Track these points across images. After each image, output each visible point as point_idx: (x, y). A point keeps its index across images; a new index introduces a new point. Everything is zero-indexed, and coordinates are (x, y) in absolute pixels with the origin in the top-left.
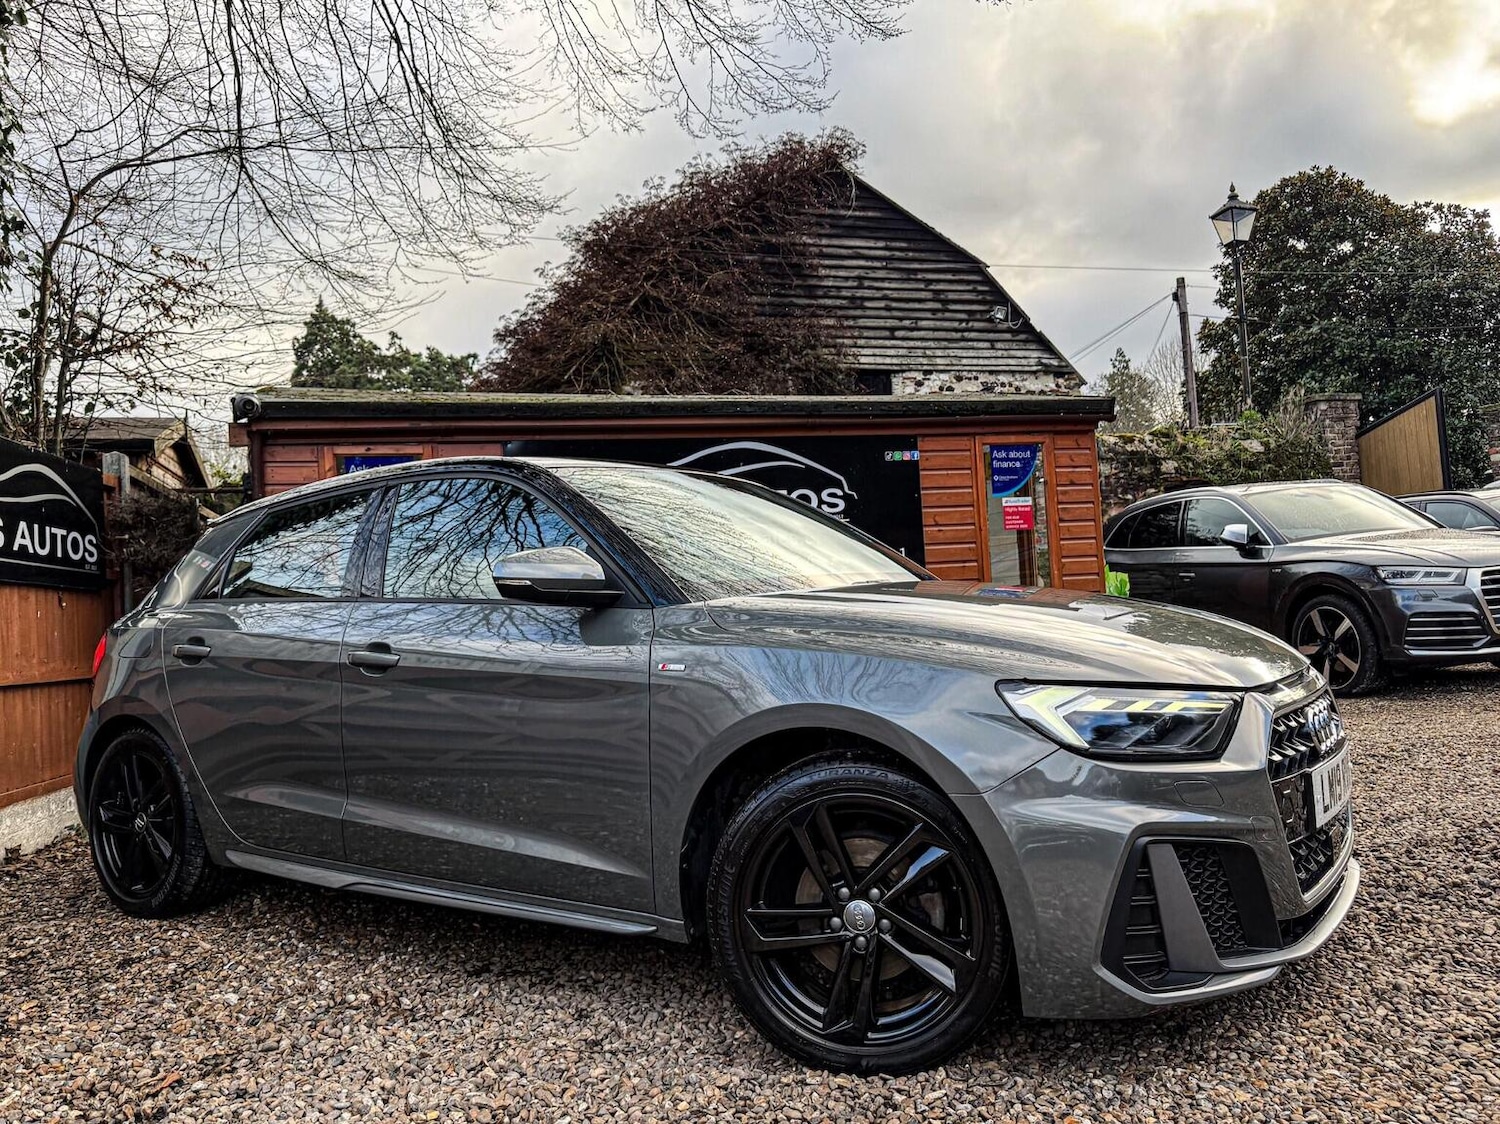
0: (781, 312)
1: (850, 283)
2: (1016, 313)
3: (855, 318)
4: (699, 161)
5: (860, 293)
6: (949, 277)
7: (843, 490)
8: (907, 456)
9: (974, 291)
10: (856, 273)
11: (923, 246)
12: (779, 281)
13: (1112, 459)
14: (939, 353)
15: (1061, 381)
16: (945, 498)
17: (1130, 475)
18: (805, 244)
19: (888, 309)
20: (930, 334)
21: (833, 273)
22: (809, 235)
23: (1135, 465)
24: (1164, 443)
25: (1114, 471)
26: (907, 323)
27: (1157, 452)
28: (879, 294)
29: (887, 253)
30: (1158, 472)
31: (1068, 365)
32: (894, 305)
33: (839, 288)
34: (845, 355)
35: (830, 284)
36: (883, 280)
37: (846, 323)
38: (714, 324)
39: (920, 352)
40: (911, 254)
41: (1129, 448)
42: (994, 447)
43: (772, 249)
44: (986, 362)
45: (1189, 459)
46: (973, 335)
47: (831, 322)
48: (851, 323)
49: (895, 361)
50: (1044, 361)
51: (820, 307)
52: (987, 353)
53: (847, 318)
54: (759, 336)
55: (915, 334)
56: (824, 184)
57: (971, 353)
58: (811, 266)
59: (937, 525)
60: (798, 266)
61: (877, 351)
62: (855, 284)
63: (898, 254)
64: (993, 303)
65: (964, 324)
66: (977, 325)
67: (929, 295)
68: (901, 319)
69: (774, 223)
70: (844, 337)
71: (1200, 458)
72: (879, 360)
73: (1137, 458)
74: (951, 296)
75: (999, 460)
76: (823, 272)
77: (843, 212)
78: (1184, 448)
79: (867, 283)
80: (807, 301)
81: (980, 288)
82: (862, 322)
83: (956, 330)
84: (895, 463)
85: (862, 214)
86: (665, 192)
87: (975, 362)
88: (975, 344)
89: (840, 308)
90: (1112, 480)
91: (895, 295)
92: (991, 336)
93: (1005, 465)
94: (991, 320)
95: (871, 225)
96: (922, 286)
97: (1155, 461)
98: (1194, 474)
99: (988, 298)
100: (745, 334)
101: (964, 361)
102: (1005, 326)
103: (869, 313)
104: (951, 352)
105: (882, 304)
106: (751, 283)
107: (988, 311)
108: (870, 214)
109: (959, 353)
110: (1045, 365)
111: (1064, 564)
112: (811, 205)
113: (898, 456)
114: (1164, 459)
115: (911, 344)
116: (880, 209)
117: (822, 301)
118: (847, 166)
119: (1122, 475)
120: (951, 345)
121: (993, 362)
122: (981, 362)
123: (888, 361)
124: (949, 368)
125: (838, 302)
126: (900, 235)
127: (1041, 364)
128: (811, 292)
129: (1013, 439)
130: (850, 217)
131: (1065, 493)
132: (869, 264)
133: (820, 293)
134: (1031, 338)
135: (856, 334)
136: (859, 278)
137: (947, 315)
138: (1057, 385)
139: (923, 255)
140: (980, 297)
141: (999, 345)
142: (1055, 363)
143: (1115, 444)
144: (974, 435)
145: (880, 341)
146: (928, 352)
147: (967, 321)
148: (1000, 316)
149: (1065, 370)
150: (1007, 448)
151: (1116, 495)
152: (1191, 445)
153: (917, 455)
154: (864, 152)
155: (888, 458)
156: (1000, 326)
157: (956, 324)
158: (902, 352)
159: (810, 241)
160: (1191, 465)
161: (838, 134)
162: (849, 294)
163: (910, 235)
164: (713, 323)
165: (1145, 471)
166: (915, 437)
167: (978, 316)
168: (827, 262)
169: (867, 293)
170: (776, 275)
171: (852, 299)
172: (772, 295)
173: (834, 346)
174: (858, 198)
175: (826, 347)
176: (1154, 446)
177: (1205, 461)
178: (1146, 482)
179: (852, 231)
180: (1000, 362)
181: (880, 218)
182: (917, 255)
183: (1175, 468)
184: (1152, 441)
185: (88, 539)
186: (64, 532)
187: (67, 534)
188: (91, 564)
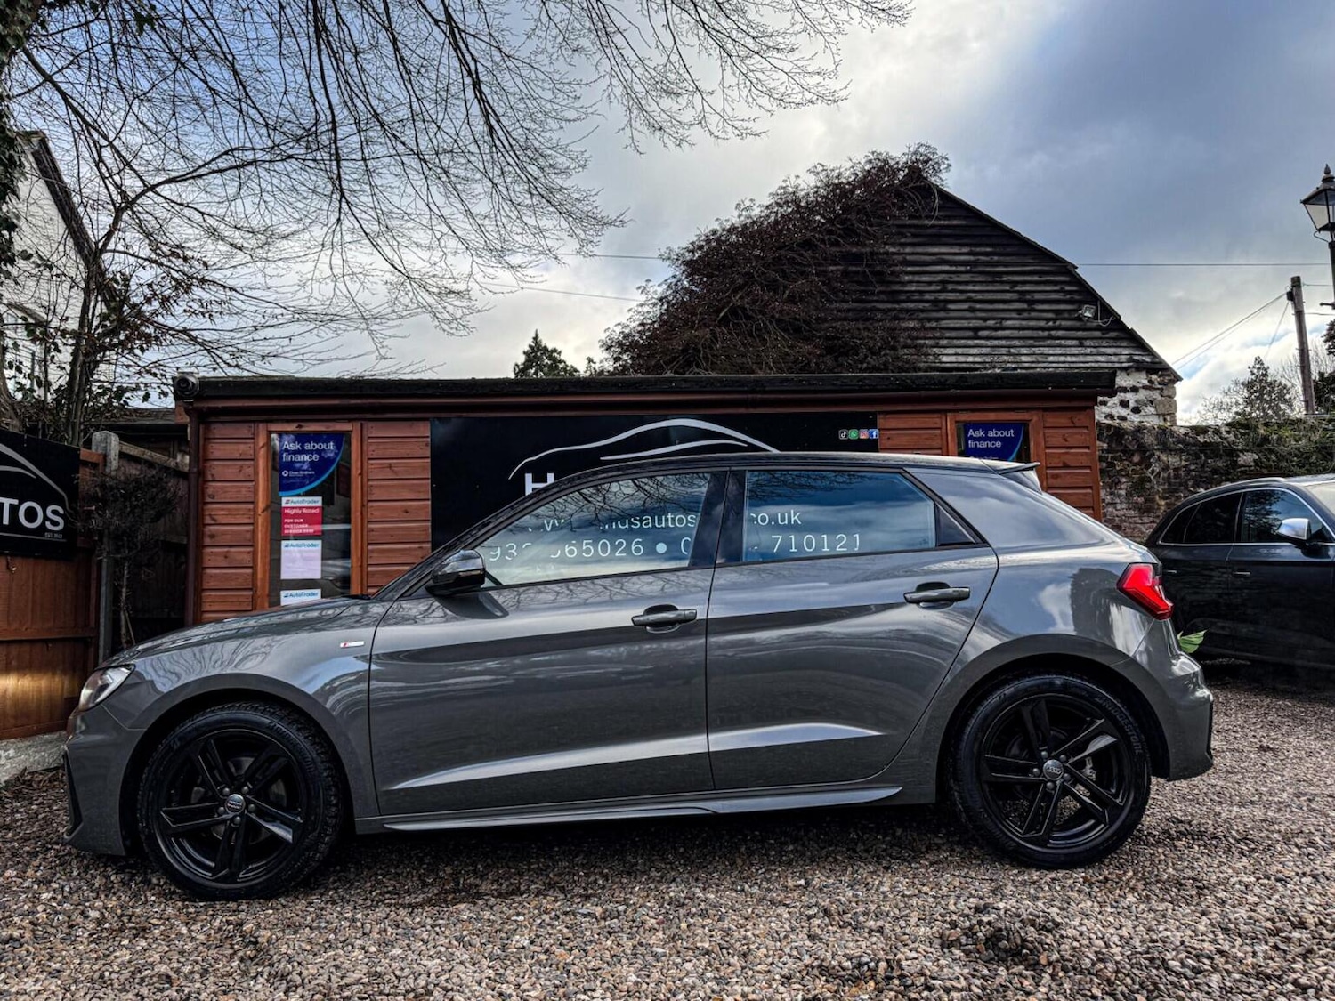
0: (865, 317)
1: (933, 288)
2: (1106, 311)
3: (938, 320)
4: (788, 183)
5: (943, 296)
6: (1036, 278)
8: (865, 434)
9: (1061, 291)
10: (939, 278)
11: (1009, 250)
12: (862, 288)
13: (1181, 451)
14: (1025, 351)
15: (1154, 377)
17: (1203, 466)
18: (887, 253)
19: (971, 310)
20: (1016, 333)
21: (917, 278)
22: (893, 245)
23: (1208, 457)
24: (1242, 434)
25: (1184, 463)
26: (991, 323)
27: (1234, 443)
28: (963, 297)
29: (972, 258)
30: (1235, 464)
31: (1161, 362)
32: (978, 306)
33: (921, 292)
34: (926, 355)
35: (913, 289)
36: (967, 283)
37: (928, 325)
38: (798, 330)
39: (1004, 351)
40: (996, 258)
41: (1201, 439)
42: (967, 426)
43: (857, 259)
44: (1074, 359)
45: (1271, 451)
46: (1060, 333)
47: (912, 324)
48: (934, 324)
49: (978, 359)
50: (1136, 358)
51: (901, 310)
52: (1075, 351)
53: (930, 320)
54: (838, 339)
55: (1000, 333)
56: (909, 196)
57: (1058, 351)
58: (893, 273)
60: (881, 273)
61: (959, 350)
62: (939, 288)
63: (983, 258)
64: (1081, 303)
65: (1051, 323)
66: (1064, 323)
67: (1015, 296)
68: (985, 319)
69: (858, 235)
70: (925, 338)
71: (1283, 449)
72: (961, 359)
73: (1211, 449)
74: (1038, 296)
75: (975, 439)
76: (907, 278)
77: (927, 222)
78: (1266, 439)
79: (950, 287)
80: (889, 306)
81: (1067, 288)
82: (944, 323)
83: (1043, 329)
84: (850, 442)
85: (947, 222)
86: (756, 212)
87: (1062, 359)
88: (1063, 342)
89: (923, 311)
90: (1182, 473)
91: (979, 297)
92: (1080, 334)
93: (983, 445)
94: (1079, 319)
95: (957, 232)
96: (1008, 288)
97: (1232, 453)
99: (1077, 297)
100: (828, 338)
101: (1051, 359)
102: (1095, 324)
103: (952, 314)
104: (1037, 350)
105: (966, 306)
106: (835, 291)
107: (1076, 311)
108: (955, 222)
109: (1046, 351)
110: (1137, 361)
112: (893, 217)
113: (854, 434)
114: (1242, 451)
115: (996, 342)
116: (965, 218)
117: (905, 305)
118: (933, 180)
119: (1193, 467)
120: (1037, 344)
121: (1082, 359)
122: (1069, 359)
123: (970, 359)
124: (1034, 365)
125: (921, 306)
126: (984, 240)
127: (1133, 361)
128: (893, 297)
129: (992, 416)
130: (933, 226)
131: (1055, 476)
132: (954, 268)
133: (903, 297)
134: (1122, 335)
135: (938, 334)
136: (943, 282)
137: (1033, 314)
138: (1150, 381)
139: (1008, 259)
140: (1068, 297)
141: (1088, 343)
142: (1147, 359)
143: (1186, 434)
144: (946, 411)
145: (963, 341)
146: (1013, 350)
147: (1054, 320)
148: (1088, 314)
149: (1158, 366)
150: (987, 426)
151: (1186, 488)
152: (1275, 437)
153: (875, 433)
154: (949, 165)
155: (842, 436)
156: (1089, 324)
157: (1042, 324)
158: (985, 351)
159: (892, 250)
160: (1273, 457)
161: (922, 150)
162: (932, 298)
163: (994, 241)
164: (796, 329)
165: (1220, 464)
166: (874, 414)
167: (1066, 315)
168: (909, 269)
169: (951, 296)
170: (859, 283)
171: (936, 302)
172: (853, 301)
173: (915, 347)
174: (941, 208)
175: (904, 347)
176: (1231, 437)
177: (1290, 454)
178: (1221, 474)
179: (937, 238)
180: (1089, 358)
181: (966, 226)
182: (1002, 258)
183: (1255, 461)
184: (1228, 432)
185: (50, 509)
186: (15, 502)
187: (20, 504)
188: (53, 532)
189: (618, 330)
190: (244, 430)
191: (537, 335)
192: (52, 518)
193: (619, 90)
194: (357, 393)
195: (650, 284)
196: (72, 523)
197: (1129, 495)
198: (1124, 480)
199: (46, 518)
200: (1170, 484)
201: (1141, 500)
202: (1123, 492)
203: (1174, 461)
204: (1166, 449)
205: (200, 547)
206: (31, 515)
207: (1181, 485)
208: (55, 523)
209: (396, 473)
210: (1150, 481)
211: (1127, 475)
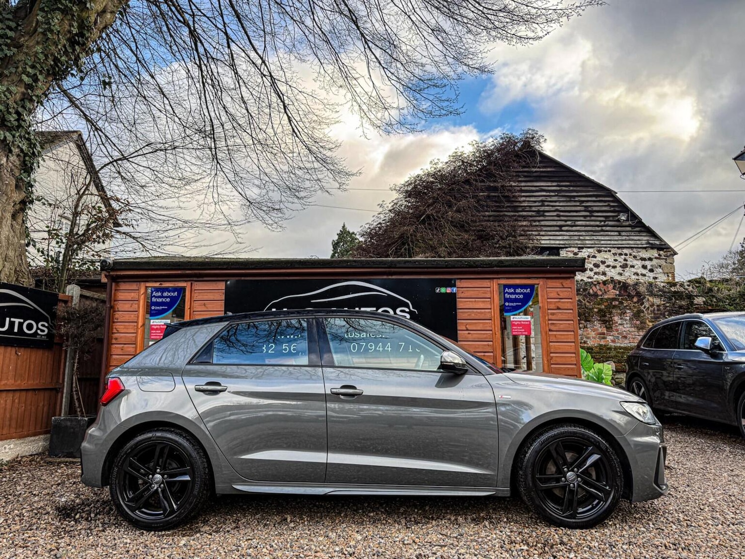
0: (499, 219)
1: (537, 204)
2: (633, 216)
3: (539, 221)
4: (457, 150)
5: (542, 209)
6: (594, 199)
7: (409, 308)
8: (449, 290)
9: (609, 205)
10: (540, 199)
11: (579, 184)
12: (498, 204)
13: (661, 296)
14: (587, 238)
15: (661, 252)
16: (473, 315)
17: (674, 304)
18: (511, 186)
19: (558, 216)
20: (583, 228)
21: (528, 199)
22: (514, 182)
23: (676, 299)
24: (697, 287)
25: (662, 302)
26: (569, 223)
27: (692, 291)
28: (553, 209)
29: (558, 188)
30: (692, 303)
31: (666, 244)
32: (562, 214)
33: (530, 207)
34: (533, 240)
35: (526, 205)
36: (555, 202)
37: (534, 224)
38: (462, 226)
39: (576, 238)
40: (571, 188)
41: (673, 289)
42: (505, 286)
43: (495, 189)
44: (616, 242)
45: (713, 296)
46: (608, 228)
47: (524, 223)
48: (537, 223)
49: (561, 242)
50: (651, 242)
51: (519, 216)
52: (616, 238)
53: (535, 221)
54: (484, 231)
55: (574, 228)
56: (523, 156)
57: (607, 238)
58: (514, 196)
59: (467, 330)
60: (508, 196)
61: (551, 238)
62: (540, 204)
63: (564, 188)
64: (619, 212)
65: (603, 223)
66: (610, 223)
67: (582, 208)
68: (566, 221)
69: (496, 177)
70: (532, 231)
71: (720, 295)
72: (552, 242)
73: (678, 295)
74: (595, 209)
75: (509, 293)
76: (523, 199)
77: (534, 170)
78: (710, 290)
79: (546, 204)
80: (512, 214)
81: (612, 204)
82: (543, 223)
83: (598, 226)
84: (441, 294)
85: (544, 170)
86: (440, 166)
87: (609, 242)
88: (609, 233)
89: (531, 216)
90: (662, 308)
91: (562, 209)
92: (619, 229)
93: (513, 297)
94: (618, 221)
95: (549, 175)
96: (578, 204)
97: (690, 297)
98: (717, 306)
99: (617, 209)
100: (478, 231)
101: (603, 242)
102: (627, 223)
103: (547, 218)
104: (595, 238)
105: (555, 214)
106: (482, 206)
107: (617, 216)
108: (549, 169)
109: (600, 238)
110: (652, 244)
111: (552, 358)
112: (514, 167)
113: (443, 290)
114: (696, 296)
115: (572, 233)
116: (554, 167)
117: (521, 213)
118: (537, 147)
119: (668, 305)
120: (595, 234)
121: (620, 242)
122: (613, 242)
123: (558, 242)
124: (593, 246)
125: (530, 214)
126: (565, 179)
127: (649, 243)
128: (515, 209)
129: (518, 282)
130: (536, 172)
131: (553, 314)
132: (548, 194)
133: (520, 209)
134: (643, 229)
135: (539, 229)
136: (542, 201)
137: (593, 218)
138: (659, 255)
139: (578, 189)
140: (612, 209)
141: (623, 234)
142: (658, 243)
143: (664, 287)
144: (493, 279)
145: (553, 233)
146: (581, 238)
147: (605, 221)
148: (623, 218)
149: (664, 247)
150: (515, 287)
152: (716, 289)
153: (455, 290)
154: (546, 140)
155: (438, 291)
156: (624, 224)
157: (598, 223)
158: (566, 238)
159: (514, 184)
160: (715, 300)
161: (530, 132)
162: (536, 209)
163: (570, 179)
164: (461, 226)
165: (683, 303)
166: (455, 280)
167: (611, 219)
168: (523, 194)
169: (547, 208)
170: (496, 202)
171: (538, 211)
172: (492, 211)
173: (527, 236)
174: (540, 162)
175: (520, 236)
176: (690, 289)
177: (724, 298)
178: (684, 309)
179: (539, 178)
180: (624, 242)
181: (554, 171)
182: (575, 188)
183: (703, 302)
184: (689, 286)
185: (40, 324)
186: (22, 321)
187: (24, 322)
188: (42, 335)
189: (367, 226)
190: (134, 286)
191: (344, 225)
192: (41, 329)
193: (356, 108)
194: (189, 267)
195: (384, 203)
196: (51, 331)
197: (631, 319)
198: (628, 311)
199: (38, 328)
200: (655, 314)
201: (638, 322)
202: (628, 318)
203: (657, 301)
204: (652, 294)
205: (110, 344)
206: (30, 327)
207: (661, 314)
208: (43, 331)
209: (207, 308)
210: (643, 312)
211: (630, 309)
